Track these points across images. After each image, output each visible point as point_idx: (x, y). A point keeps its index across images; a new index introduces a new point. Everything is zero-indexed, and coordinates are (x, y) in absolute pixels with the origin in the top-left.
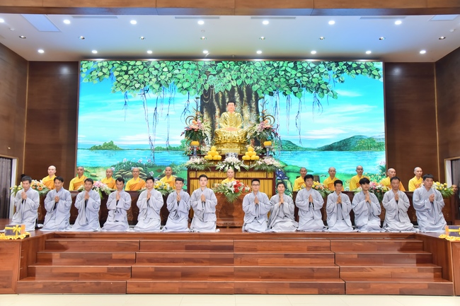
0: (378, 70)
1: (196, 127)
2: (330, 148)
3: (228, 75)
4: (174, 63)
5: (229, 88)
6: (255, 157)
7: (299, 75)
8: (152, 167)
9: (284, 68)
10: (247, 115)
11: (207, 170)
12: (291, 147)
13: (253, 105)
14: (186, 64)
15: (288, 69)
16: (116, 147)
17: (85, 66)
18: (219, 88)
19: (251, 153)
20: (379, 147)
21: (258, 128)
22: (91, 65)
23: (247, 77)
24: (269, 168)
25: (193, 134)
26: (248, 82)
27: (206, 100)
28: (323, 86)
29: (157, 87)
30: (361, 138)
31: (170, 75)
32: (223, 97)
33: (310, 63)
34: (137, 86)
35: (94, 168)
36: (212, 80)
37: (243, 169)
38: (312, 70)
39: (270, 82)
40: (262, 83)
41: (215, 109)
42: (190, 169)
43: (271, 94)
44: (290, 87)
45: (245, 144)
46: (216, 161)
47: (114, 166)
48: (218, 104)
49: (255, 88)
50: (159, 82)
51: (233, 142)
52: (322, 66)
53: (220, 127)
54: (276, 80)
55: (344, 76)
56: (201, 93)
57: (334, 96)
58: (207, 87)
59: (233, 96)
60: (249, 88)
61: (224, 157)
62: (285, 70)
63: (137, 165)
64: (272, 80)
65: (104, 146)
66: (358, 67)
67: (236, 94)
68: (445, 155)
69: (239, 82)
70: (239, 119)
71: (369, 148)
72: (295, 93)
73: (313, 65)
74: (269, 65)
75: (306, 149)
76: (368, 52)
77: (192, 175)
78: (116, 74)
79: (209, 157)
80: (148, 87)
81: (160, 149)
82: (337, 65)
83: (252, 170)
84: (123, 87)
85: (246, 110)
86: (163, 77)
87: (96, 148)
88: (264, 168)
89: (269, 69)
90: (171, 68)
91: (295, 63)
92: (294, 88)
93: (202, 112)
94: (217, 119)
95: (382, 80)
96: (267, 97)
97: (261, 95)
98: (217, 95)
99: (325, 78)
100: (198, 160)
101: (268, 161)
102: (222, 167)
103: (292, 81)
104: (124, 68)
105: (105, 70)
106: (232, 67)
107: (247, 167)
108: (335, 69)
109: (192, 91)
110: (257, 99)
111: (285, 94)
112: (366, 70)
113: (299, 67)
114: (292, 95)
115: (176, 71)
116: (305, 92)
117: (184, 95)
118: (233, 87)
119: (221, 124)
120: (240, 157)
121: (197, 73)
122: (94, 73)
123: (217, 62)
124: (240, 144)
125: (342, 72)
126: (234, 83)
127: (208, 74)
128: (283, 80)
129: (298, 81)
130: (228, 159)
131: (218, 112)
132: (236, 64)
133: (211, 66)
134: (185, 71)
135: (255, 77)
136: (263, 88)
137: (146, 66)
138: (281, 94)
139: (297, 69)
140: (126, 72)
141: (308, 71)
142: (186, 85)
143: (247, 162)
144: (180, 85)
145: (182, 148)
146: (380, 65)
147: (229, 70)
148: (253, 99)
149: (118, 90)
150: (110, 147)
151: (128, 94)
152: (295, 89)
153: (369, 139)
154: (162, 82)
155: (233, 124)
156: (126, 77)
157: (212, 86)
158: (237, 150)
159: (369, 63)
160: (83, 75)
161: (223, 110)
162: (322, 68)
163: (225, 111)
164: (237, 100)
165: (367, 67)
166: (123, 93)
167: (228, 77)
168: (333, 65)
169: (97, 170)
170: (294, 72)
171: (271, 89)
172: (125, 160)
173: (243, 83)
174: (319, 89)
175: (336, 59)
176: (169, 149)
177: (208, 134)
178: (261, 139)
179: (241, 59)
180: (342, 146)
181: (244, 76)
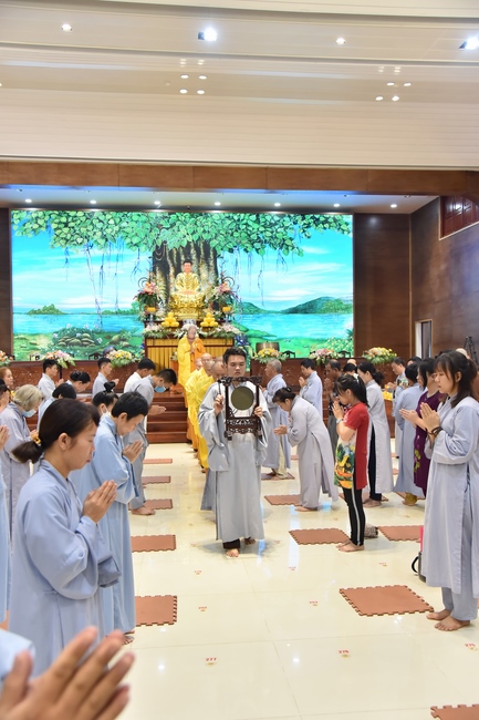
0: (347, 224)
1: (149, 290)
2: (295, 311)
3: (183, 229)
4: (121, 214)
5: (184, 244)
6: (213, 323)
7: (262, 229)
8: (100, 333)
9: (245, 221)
10: (204, 275)
11: (165, 338)
12: (252, 310)
13: (211, 263)
14: (135, 215)
15: (250, 223)
16: (58, 311)
17: (17, 217)
18: (172, 244)
19: (209, 319)
20: (347, 308)
21: (216, 291)
22: (23, 215)
23: (204, 231)
24: (228, 335)
25: (147, 298)
26: (206, 237)
27: (159, 257)
28: (288, 242)
29: (102, 242)
30: (327, 299)
31: (117, 228)
32: (178, 254)
33: (273, 216)
34: (80, 240)
35: (33, 335)
37: (201, 336)
38: (276, 224)
39: (230, 238)
40: (221, 238)
41: (169, 268)
42: (147, 337)
43: (231, 251)
44: (252, 243)
45: (203, 308)
46: (174, 328)
47: (57, 333)
48: (173, 262)
49: (213, 244)
50: (104, 237)
51: (190, 307)
52: (287, 219)
53: (176, 290)
54: (236, 234)
55: (311, 231)
56: (153, 249)
57: (300, 253)
58: (159, 243)
59: (189, 253)
60: (206, 245)
61: (181, 323)
62: (246, 224)
63: (82, 331)
64: (232, 235)
65: (45, 309)
66: (326, 221)
67: (193, 251)
68: (416, 319)
69: (195, 237)
70: (196, 280)
71: (336, 310)
72: (257, 250)
73: (277, 218)
74: (228, 217)
75: (269, 312)
76: (337, 205)
77: (150, 343)
78: (54, 226)
79: (166, 324)
80: (91, 242)
81: (107, 312)
82: (304, 219)
83: (210, 337)
84: (63, 242)
85: (203, 269)
86: (109, 231)
87: (34, 312)
88: (223, 335)
89: (229, 222)
90: (118, 220)
91: (258, 216)
92: (256, 243)
93: (154, 271)
94: (172, 279)
95: (351, 235)
96: (226, 254)
97: (219, 252)
98: (171, 252)
99: (290, 233)
100: (156, 328)
101: (227, 327)
102: (180, 335)
103: (254, 237)
104: (64, 220)
105: (41, 222)
106: (187, 219)
107: (205, 334)
108: (301, 223)
109: (143, 247)
110: (216, 256)
111: (246, 250)
112: (334, 224)
113: (262, 220)
114: (254, 252)
115: (124, 224)
116: (268, 248)
117: (134, 252)
118: (189, 243)
119: (177, 287)
120: (198, 323)
121: (148, 226)
122: (28, 226)
123: (170, 214)
124: (198, 308)
125: (308, 226)
126: (190, 238)
127: (160, 227)
128: (244, 235)
129: (260, 236)
130: (186, 326)
131: (172, 271)
132: (192, 216)
133: (164, 218)
134: (134, 223)
135: (213, 232)
136: (223, 244)
137: (91, 215)
138: (242, 251)
139: (259, 223)
140: (66, 225)
141: (271, 225)
142: (135, 240)
143: (205, 328)
144: (128, 240)
145: (133, 312)
146: (349, 219)
147: (184, 223)
148: (212, 256)
149: (58, 245)
150: (51, 311)
151: (69, 250)
152: (257, 245)
153: (337, 300)
154: (108, 237)
156: (66, 230)
157: (165, 242)
158: (195, 315)
159: (338, 216)
160: (14, 228)
161: (178, 270)
162: (287, 222)
163: (181, 272)
164: (194, 257)
165: (335, 221)
166: (64, 249)
167: (183, 231)
168: (299, 218)
169: (37, 337)
170: (256, 226)
171: (231, 246)
172: (69, 326)
173: (200, 238)
174: (283, 245)
175: (302, 211)
176: (118, 313)
177: (162, 297)
178: (220, 303)
179: (197, 210)
180: (308, 308)
181: (200, 230)
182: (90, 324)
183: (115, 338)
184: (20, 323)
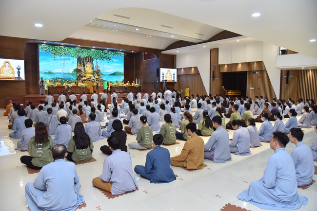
0: (122, 55)
2: (111, 75)
5: (85, 57)
6: (98, 77)
8: (64, 79)
9: (100, 52)
14: (73, 48)
16: (52, 73)
17: (40, 46)
18: (82, 57)
20: (122, 75)
22: (42, 46)
26: (90, 55)
27: (79, 60)
28: (110, 58)
30: (118, 72)
31: (68, 52)
32: (84, 59)
34: (58, 54)
36: (80, 54)
39: (96, 56)
40: (94, 56)
43: (96, 59)
44: (101, 57)
46: (89, 78)
48: (82, 61)
49: (92, 57)
50: (65, 54)
55: (115, 56)
56: (77, 58)
58: (79, 56)
60: (91, 57)
63: (59, 78)
66: (118, 54)
67: (87, 59)
68: (136, 77)
69: (88, 55)
70: (90, 66)
71: (120, 75)
73: (107, 52)
76: (121, 50)
78: (51, 50)
80: (61, 55)
81: (66, 74)
84: (53, 54)
86: (66, 52)
87: (46, 73)
89: (96, 52)
90: (68, 49)
91: (103, 51)
92: (102, 58)
93: (78, 63)
95: (123, 57)
99: (110, 56)
104: (54, 48)
105: (47, 48)
108: (112, 54)
109: (75, 57)
110: (93, 60)
112: (120, 54)
114: (102, 60)
115: (70, 51)
116: (105, 59)
117: (72, 58)
119: (86, 68)
120: (94, 77)
121: (76, 51)
122: (44, 49)
123: (82, 49)
125: (114, 54)
126: (86, 55)
127: (79, 52)
128: (99, 55)
129: (103, 56)
133: (80, 50)
134: (72, 51)
135: (92, 54)
137: (60, 48)
138: (99, 59)
139: (103, 53)
140: (54, 50)
141: (106, 54)
142: (73, 55)
144: (71, 55)
145: (72, 74)
146: (123, 53)
147: (85, 51)
150: (50, 73)
153: (120, 73)
155: (88, 68)
160: (40, 49)
162: (110, 53)
166: (54, 56)
167: (85, 53)
174: (108, 59)
175: (113, 51)
176: (69, 74)
177: (83, 70)
178: (98, 72)
179: (88, 49)
180: (114, 74)
181: (89, 53)
182: (61, 77)
183: (68, 80)
184: (41, 75)
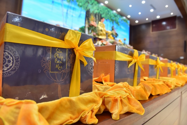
18: (91, 11)
26: (101, 13)
49: (103, 16)
56: (86, 10)
58: (88, 9)
60: (101, 15)
67: (97, 16)
69: (98, 11)
74: (107, 9)
92: (112, 21)
109: (83, 8)
118: (96, 13)
127: (88, 3)
135: (103, 12)
142: (81, 4)
144: (78, 3)
147: (96, 5)
157: (90, 9)
167: (95, 7)
171: (107, 18)
173: (99, 13)
174: (117, 23)
181: (100, 9)
